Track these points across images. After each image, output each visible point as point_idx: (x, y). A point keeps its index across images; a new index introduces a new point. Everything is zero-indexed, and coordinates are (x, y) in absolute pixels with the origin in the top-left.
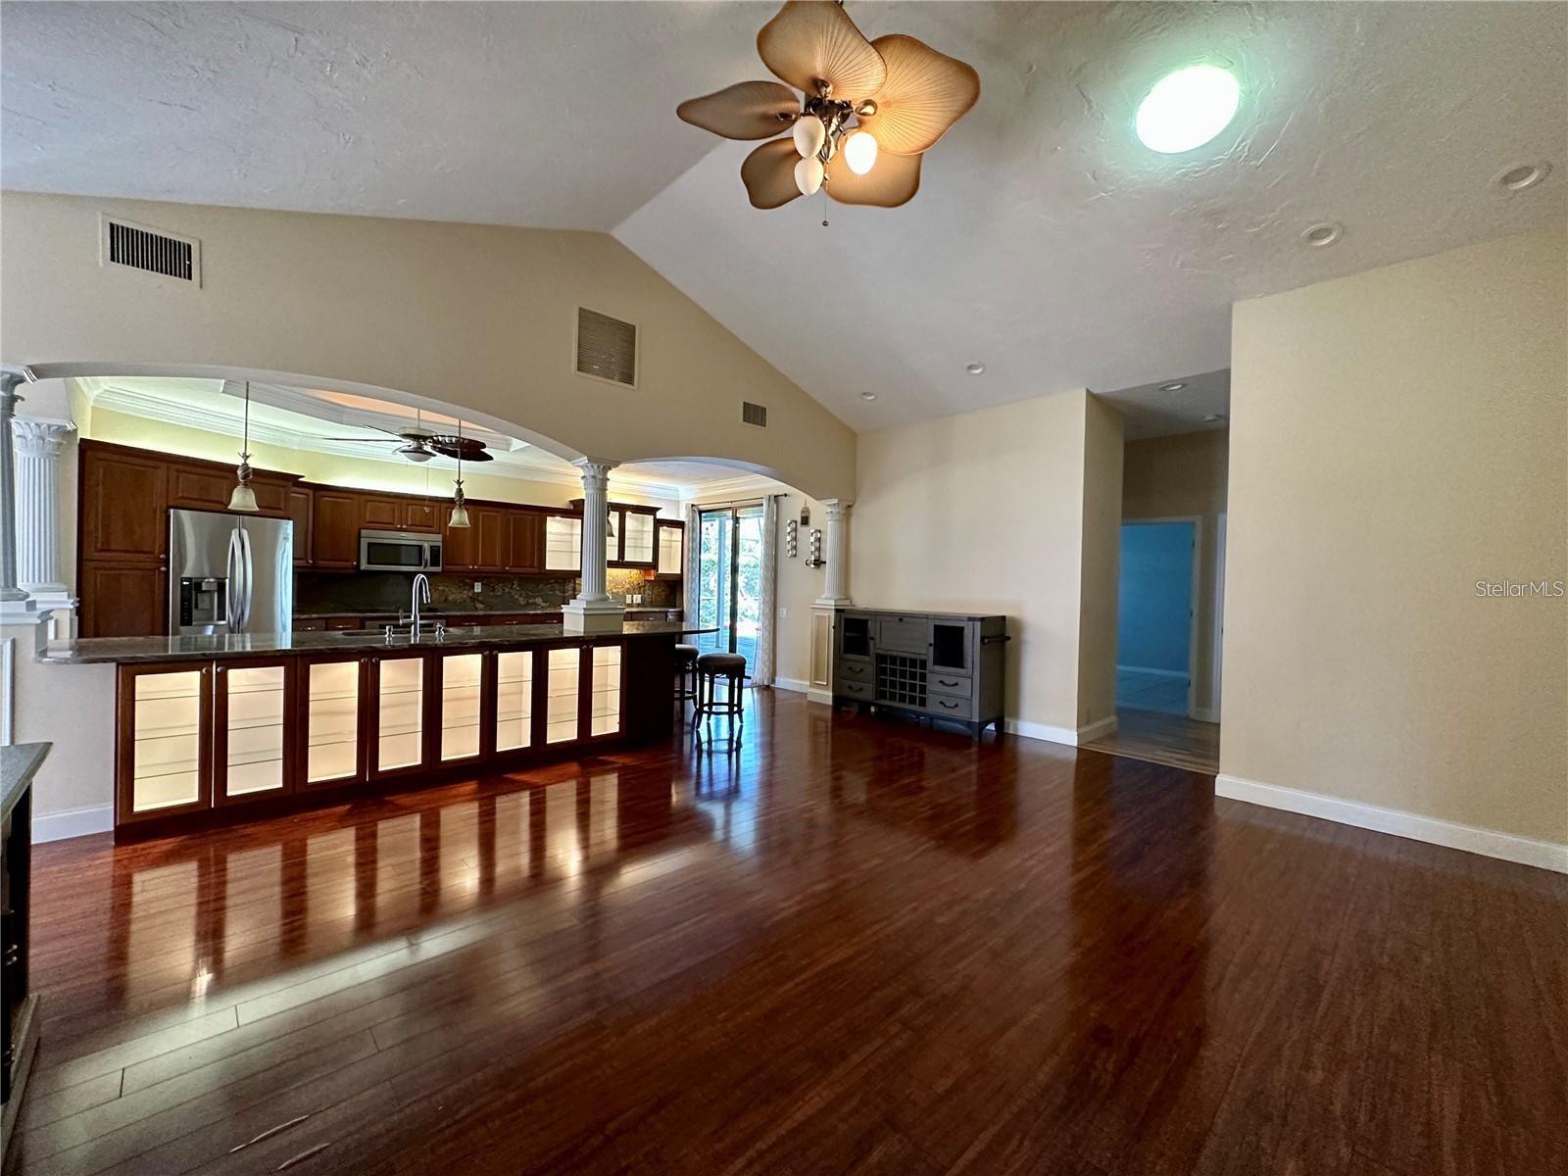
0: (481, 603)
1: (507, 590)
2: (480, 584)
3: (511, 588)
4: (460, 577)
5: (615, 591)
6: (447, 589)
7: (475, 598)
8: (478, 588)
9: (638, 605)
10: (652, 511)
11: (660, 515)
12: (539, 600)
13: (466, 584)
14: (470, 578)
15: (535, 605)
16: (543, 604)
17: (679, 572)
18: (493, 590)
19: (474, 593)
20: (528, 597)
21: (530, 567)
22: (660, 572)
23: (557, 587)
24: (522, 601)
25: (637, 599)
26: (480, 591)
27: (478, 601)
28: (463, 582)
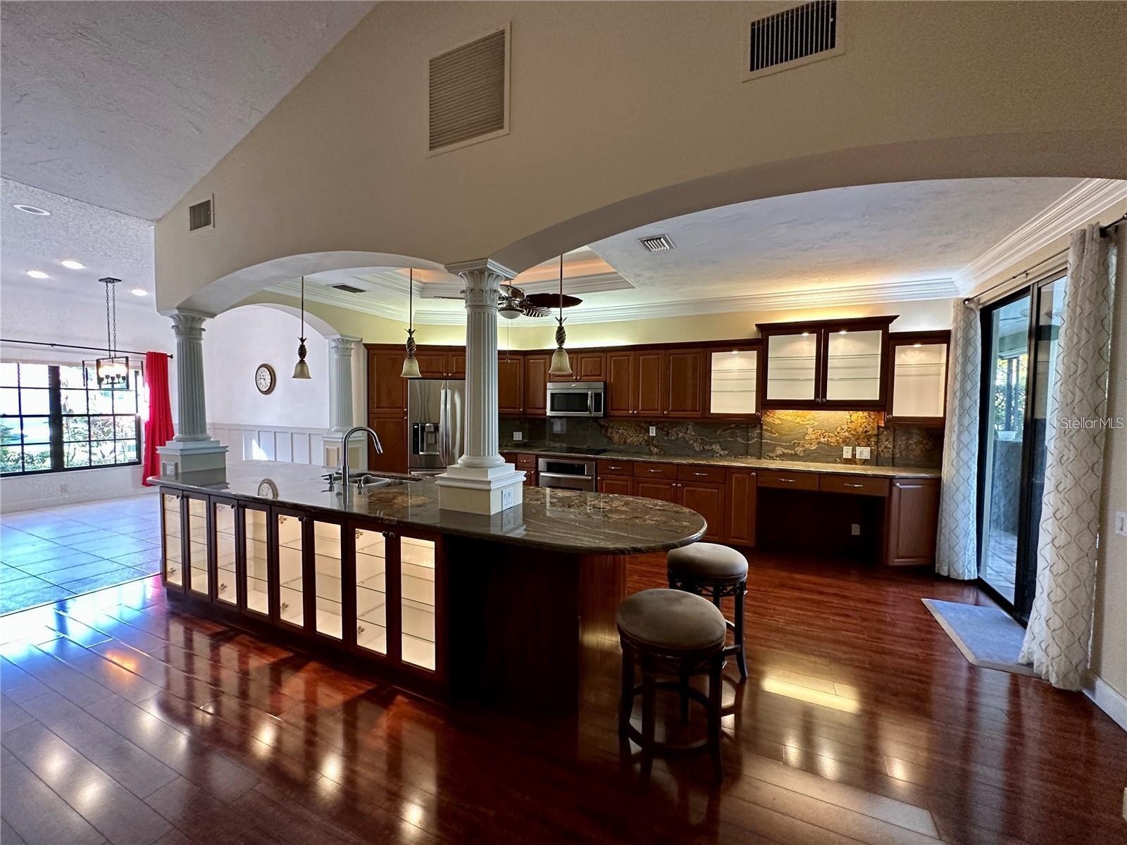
0: (656, 446)
1: (681, 435)
2: (654, 428)
3: (686, 432)
4: (636, 421)
5: (822, 440)
6: (625, 433)
7: (650, 441)
8: (653, 432)
9: (865, 462)
10: (880, 323)
11: (894, 328)
12: (716, 447)
13: (642, 428)
14: (646, 422)
15: (713, 454)
16: (722, 453)
17: (942, 415)
18: (668, 434)
19: (649, 437)
20: (703, 443)
21: (692, 411)
22: (896, 413)
23: (738, 432)
24: (697, 447)
25: (864, 452)
26: (654, 435)
27: (653, 444)
28: (639, 426)
